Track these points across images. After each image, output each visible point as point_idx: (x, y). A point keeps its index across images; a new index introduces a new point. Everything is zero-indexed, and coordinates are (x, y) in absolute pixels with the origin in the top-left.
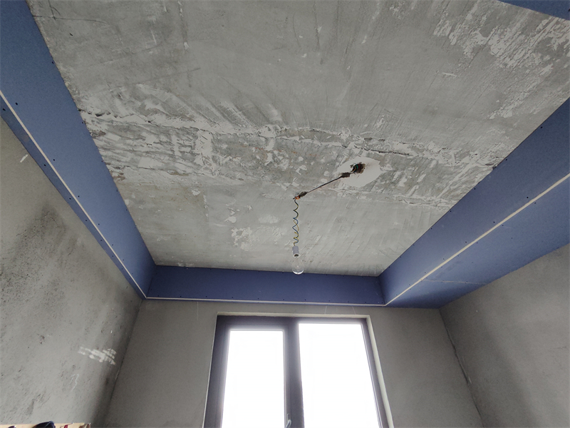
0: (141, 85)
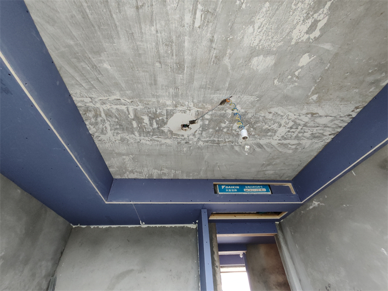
0: (291, 152)
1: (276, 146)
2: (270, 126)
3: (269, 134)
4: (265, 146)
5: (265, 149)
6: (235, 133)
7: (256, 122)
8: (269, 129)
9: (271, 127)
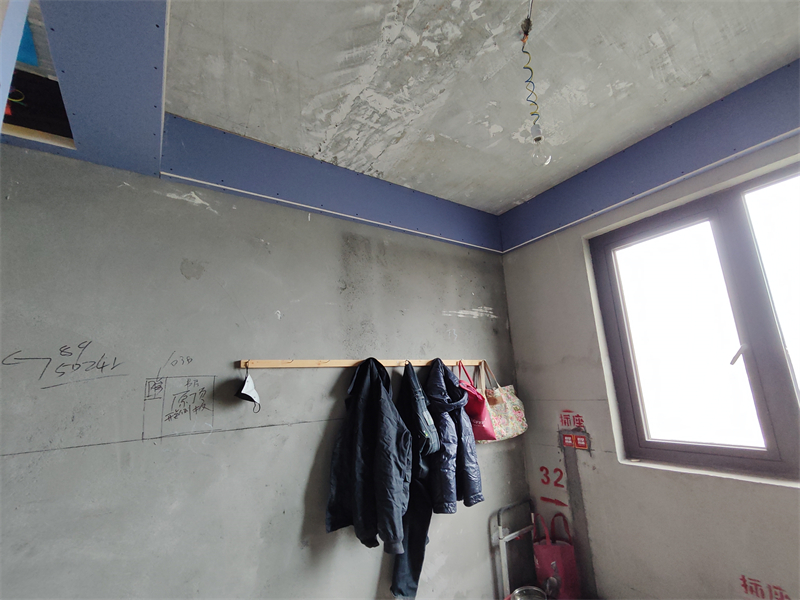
0: (303, 112)
1: (339, 92)
2: (408, 88)
3: (388, 85)
4: (349, 71)
5: (338, 70)
6: (431, 24)
7: (435, 70)
8: (402, 85)
9: (406, 90)
